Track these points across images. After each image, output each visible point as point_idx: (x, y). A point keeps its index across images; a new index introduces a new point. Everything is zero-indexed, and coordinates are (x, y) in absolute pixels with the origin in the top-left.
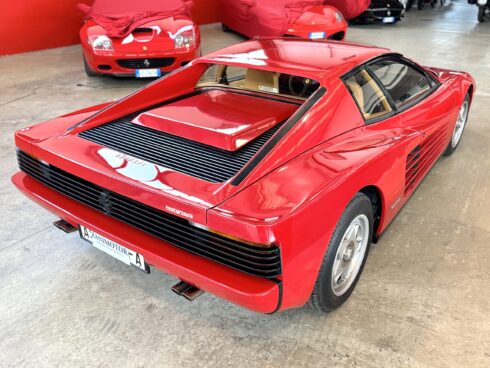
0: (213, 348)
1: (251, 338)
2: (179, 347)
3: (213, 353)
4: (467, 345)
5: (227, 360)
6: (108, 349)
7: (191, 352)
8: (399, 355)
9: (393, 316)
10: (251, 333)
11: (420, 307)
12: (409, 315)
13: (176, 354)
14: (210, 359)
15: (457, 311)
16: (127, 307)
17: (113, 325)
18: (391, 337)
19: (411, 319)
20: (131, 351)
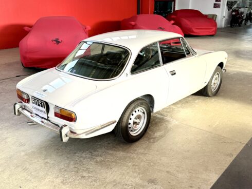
0: (70, 180)
1: (89, 177)
2: (54, 180)
3: (70, 182)
4: (191, 184)
5: (76, 185)
6: (23, 178)
7: (60, 181)
8: (156, 186)
9: (160, 170)
10: (90, 175)
11: (175, 167)
12: (168, 170)
13: (53, 182)
14: (68, 184)
15: (192, 170)
16: (35, 162)
17: (27, 169)
18: (155, 179)
19: (168, 172)
20: (33, 180)
